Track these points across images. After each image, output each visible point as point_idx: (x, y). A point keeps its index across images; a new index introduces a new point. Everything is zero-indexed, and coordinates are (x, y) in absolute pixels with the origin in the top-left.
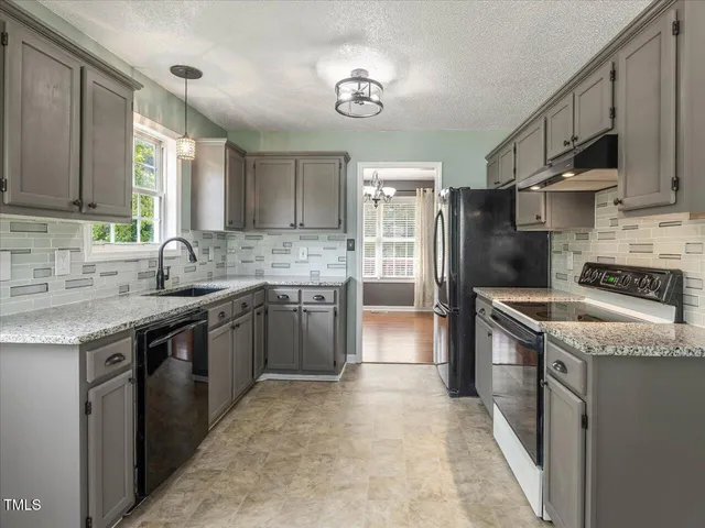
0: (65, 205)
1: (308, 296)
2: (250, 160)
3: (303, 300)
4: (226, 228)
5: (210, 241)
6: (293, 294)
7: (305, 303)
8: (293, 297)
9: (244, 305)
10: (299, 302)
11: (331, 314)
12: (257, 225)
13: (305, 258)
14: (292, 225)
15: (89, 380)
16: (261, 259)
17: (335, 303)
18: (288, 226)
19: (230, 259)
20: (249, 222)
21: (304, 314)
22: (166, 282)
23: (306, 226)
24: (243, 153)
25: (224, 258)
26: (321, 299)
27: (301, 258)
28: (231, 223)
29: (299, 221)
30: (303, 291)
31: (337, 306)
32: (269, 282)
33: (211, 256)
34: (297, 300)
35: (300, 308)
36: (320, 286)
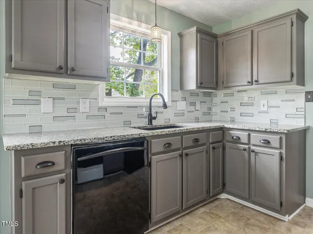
0: (54, 70)
1: (256, 138)
2: (220, 40)
3: (252, 142)
4: (198, 87)
5: (197, 97)
6: (243, 136)
7: (254, 145)
8: (244, 139)
9: (196, 140)
10: (249, 143)
11: (277, 158)
12: (225, 85)
13: (265, 109)
14: (249, 82)
15: (23, 175)
16: (233, 109)
17: (281, 148)
18: (246, 84)
19: (214, 110)
20: (220, 83)
21: (253, 154)
22: (153, 121)
23: (260, 82)
24: (215, 36)
25: (210, 109)
26: (267, 142)
27: (262, 109)
28: (201, 83)
29: (255, 78)
30: (252, 134)
31: (283, 151)
32: (226, 126)
33: (198, 107)
34: (246, 142)
35: (249, 148)
36: (265, 132)
